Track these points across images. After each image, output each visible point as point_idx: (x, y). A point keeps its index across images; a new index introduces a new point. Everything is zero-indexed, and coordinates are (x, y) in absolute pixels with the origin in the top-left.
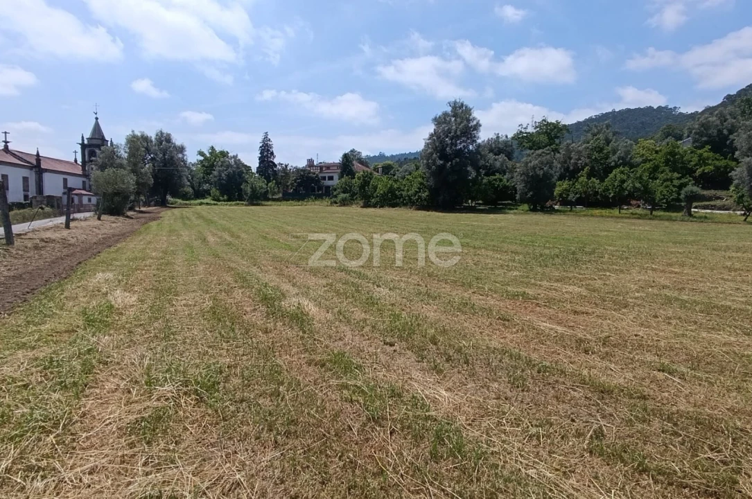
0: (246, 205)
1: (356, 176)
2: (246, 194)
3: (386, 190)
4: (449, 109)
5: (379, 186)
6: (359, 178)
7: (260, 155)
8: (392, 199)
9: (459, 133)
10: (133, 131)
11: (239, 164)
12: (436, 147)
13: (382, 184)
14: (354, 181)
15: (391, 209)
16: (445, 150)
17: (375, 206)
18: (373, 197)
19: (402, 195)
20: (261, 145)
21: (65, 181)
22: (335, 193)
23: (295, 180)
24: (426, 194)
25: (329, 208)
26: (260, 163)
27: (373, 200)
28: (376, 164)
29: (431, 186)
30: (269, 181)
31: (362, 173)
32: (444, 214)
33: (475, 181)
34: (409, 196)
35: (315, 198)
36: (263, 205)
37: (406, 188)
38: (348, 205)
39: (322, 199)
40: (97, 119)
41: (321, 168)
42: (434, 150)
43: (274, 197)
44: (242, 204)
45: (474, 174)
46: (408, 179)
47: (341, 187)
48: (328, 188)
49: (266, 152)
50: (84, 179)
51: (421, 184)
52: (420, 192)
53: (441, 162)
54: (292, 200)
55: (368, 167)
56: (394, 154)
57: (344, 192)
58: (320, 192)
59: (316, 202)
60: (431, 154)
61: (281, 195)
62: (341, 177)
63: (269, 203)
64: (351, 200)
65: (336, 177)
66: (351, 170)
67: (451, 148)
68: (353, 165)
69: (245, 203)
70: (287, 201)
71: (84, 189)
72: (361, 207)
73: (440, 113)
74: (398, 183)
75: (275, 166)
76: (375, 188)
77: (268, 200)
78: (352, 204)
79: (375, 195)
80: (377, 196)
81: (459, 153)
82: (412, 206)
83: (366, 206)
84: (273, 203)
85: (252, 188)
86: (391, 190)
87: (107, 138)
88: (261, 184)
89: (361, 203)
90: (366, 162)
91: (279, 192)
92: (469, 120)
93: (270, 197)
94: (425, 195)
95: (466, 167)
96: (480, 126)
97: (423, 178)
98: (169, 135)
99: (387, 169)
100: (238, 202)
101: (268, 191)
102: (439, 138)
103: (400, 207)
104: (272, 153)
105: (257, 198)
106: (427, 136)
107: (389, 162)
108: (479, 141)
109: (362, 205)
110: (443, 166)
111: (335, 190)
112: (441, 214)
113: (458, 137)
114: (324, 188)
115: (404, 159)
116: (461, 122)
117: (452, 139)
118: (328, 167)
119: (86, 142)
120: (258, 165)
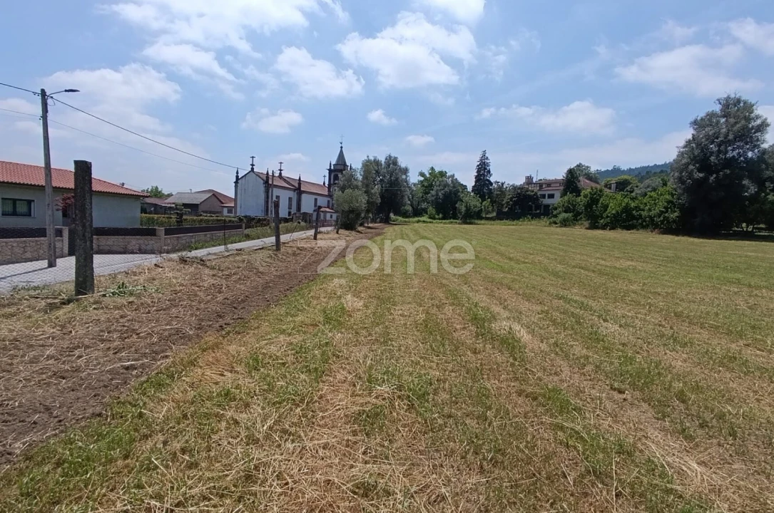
0: (459, 224)
1: (582, 194)
2: (460, 213)
3: (619, 209)
4: (717, 108)
5: (611, 204)
6: (585, 196)
7: (476, 174)
8: (627, 220)
9: (731, 137)
10: (368, 157)
11: (456, 183)
12: (695, 157)
13: (614, 202)
14: (579, 199)
15: (625, 231)
16: (708, 159)
17: (604, 228)
18: (602, 218)
19: (641, 215)
20: (479, 163)
21: (316, 200)
22: (555, 212)
23: (511, 199)
24: (676, 214)
25: (547, 229)
26: (476, 182)
27: (602, 221)
28: (608, 179)
29: (684, 205)
30: (483, 200)
31: (589, 190)
32: (701, 240)
33: (754, 198)
34: (650, 217)
35: (532, 218)
36: (475, 224)
37: (647, 208)
38: (570, 225)
39: (540, 218)
40: (342, 147)
41: (541, 186)
42: (692, 160)
43: (487, 216)
44: (456, 222)
45: (753, 189)
46: (651, 197)
47: (563, 205)
48: (547, 206)
49: (483, 170)
50: (329, 199)
51: (669, 202)
52: (667, 212)
53: (701, 175)
54: (507, 219)
55: (598, 183)
56: (633, 167)
57: (566, 212)
58: (538, 211)
59: (533, 222)
60: (687, 165)
61: (495, 214)
62: (564, 194)
63: (483, 222)
64: (574, 220)
65: (557, 195)
66: (576, 187)
67: (718, 156)
68: (579, 181)
69: (458, 221)
70: (501, 220)
71: (328, 207)
72: (587, 229)
73: (702, 114)
74: (637, 202)
75: (491, 184)
76: (606, 207)
77: (481, 218)
78: (575, 225)
79: (604, 215)
80: (608, 217)
81: (730, 163)
82: (654, 229)
83: (593, 226)
84: (486, 222)
85: (466, 206)
86: (627, 210)
87: (348, 164)
88: (475, 202)
89: (587, 224)
90: (596, 178)
91: (493, 211)
92: (748, 119)
93: (484, 216)
94: (674, 215)
95: (742, 179)
96: (768, 125)
97: (673, 195)
98: (396, 158)
99: (622, 185)
100: (452, 220)
101: (482, 209)
102: (698, 145)
103: (638, 230)
104: (489, 172)
105: (471, 217)
106: (682, 143)
107: (626, 177)
108: (765, 146)
109: (587, 226)
110: (705, 179)
111: (556, 209)
112: (696, 240)
113: (729, 143)
114: (542, 207)
115: (645, 173)
116: (736, 123)
117: (719, 145)
118: (549, 184)
119: (332, 168)
120: (474, 184)
